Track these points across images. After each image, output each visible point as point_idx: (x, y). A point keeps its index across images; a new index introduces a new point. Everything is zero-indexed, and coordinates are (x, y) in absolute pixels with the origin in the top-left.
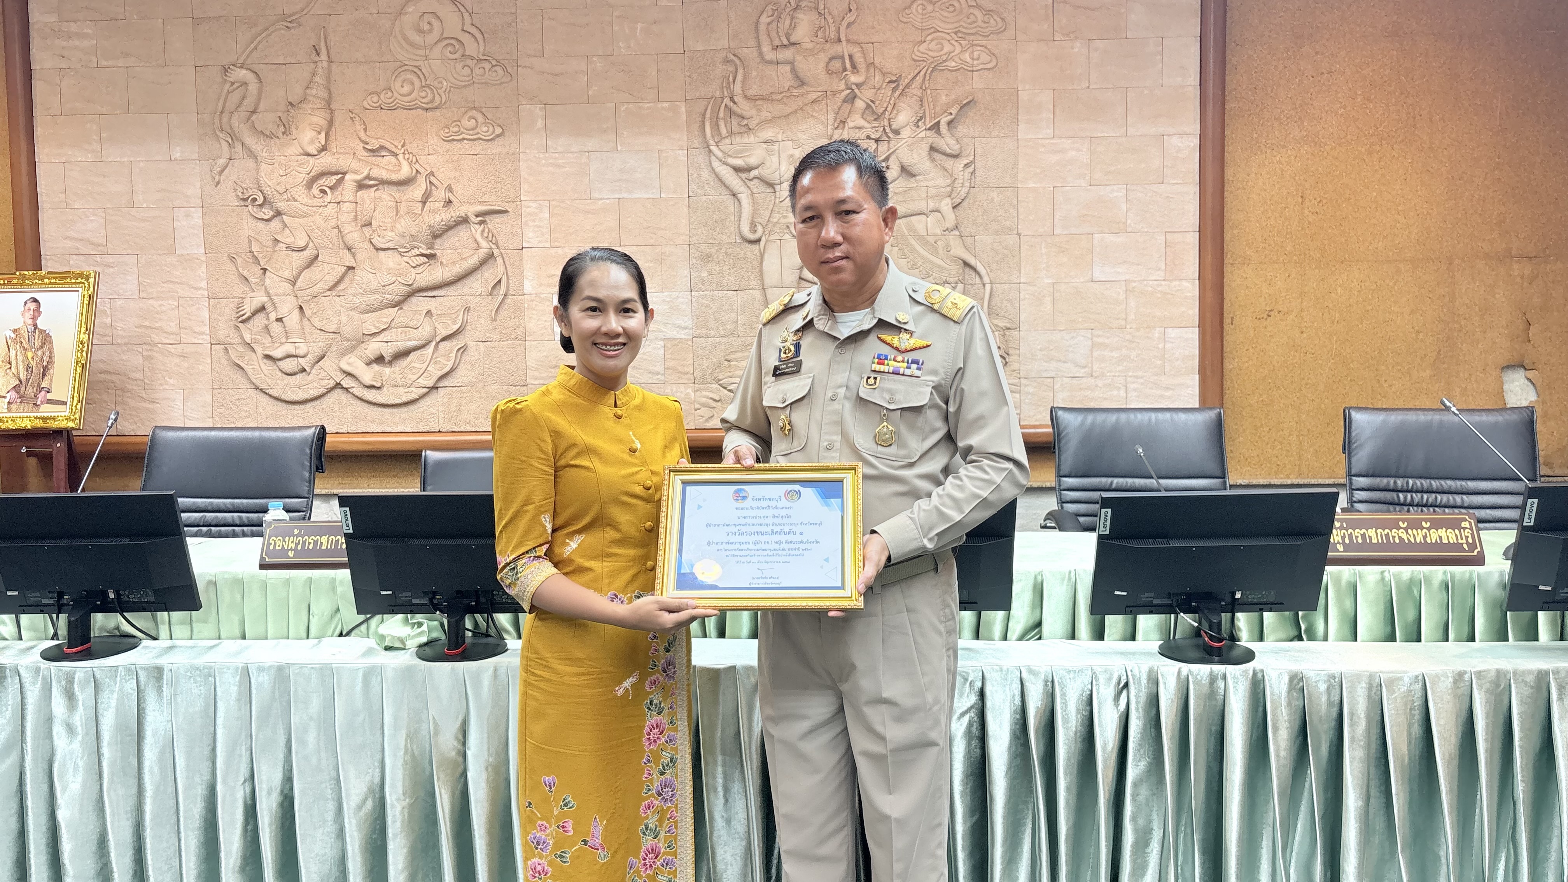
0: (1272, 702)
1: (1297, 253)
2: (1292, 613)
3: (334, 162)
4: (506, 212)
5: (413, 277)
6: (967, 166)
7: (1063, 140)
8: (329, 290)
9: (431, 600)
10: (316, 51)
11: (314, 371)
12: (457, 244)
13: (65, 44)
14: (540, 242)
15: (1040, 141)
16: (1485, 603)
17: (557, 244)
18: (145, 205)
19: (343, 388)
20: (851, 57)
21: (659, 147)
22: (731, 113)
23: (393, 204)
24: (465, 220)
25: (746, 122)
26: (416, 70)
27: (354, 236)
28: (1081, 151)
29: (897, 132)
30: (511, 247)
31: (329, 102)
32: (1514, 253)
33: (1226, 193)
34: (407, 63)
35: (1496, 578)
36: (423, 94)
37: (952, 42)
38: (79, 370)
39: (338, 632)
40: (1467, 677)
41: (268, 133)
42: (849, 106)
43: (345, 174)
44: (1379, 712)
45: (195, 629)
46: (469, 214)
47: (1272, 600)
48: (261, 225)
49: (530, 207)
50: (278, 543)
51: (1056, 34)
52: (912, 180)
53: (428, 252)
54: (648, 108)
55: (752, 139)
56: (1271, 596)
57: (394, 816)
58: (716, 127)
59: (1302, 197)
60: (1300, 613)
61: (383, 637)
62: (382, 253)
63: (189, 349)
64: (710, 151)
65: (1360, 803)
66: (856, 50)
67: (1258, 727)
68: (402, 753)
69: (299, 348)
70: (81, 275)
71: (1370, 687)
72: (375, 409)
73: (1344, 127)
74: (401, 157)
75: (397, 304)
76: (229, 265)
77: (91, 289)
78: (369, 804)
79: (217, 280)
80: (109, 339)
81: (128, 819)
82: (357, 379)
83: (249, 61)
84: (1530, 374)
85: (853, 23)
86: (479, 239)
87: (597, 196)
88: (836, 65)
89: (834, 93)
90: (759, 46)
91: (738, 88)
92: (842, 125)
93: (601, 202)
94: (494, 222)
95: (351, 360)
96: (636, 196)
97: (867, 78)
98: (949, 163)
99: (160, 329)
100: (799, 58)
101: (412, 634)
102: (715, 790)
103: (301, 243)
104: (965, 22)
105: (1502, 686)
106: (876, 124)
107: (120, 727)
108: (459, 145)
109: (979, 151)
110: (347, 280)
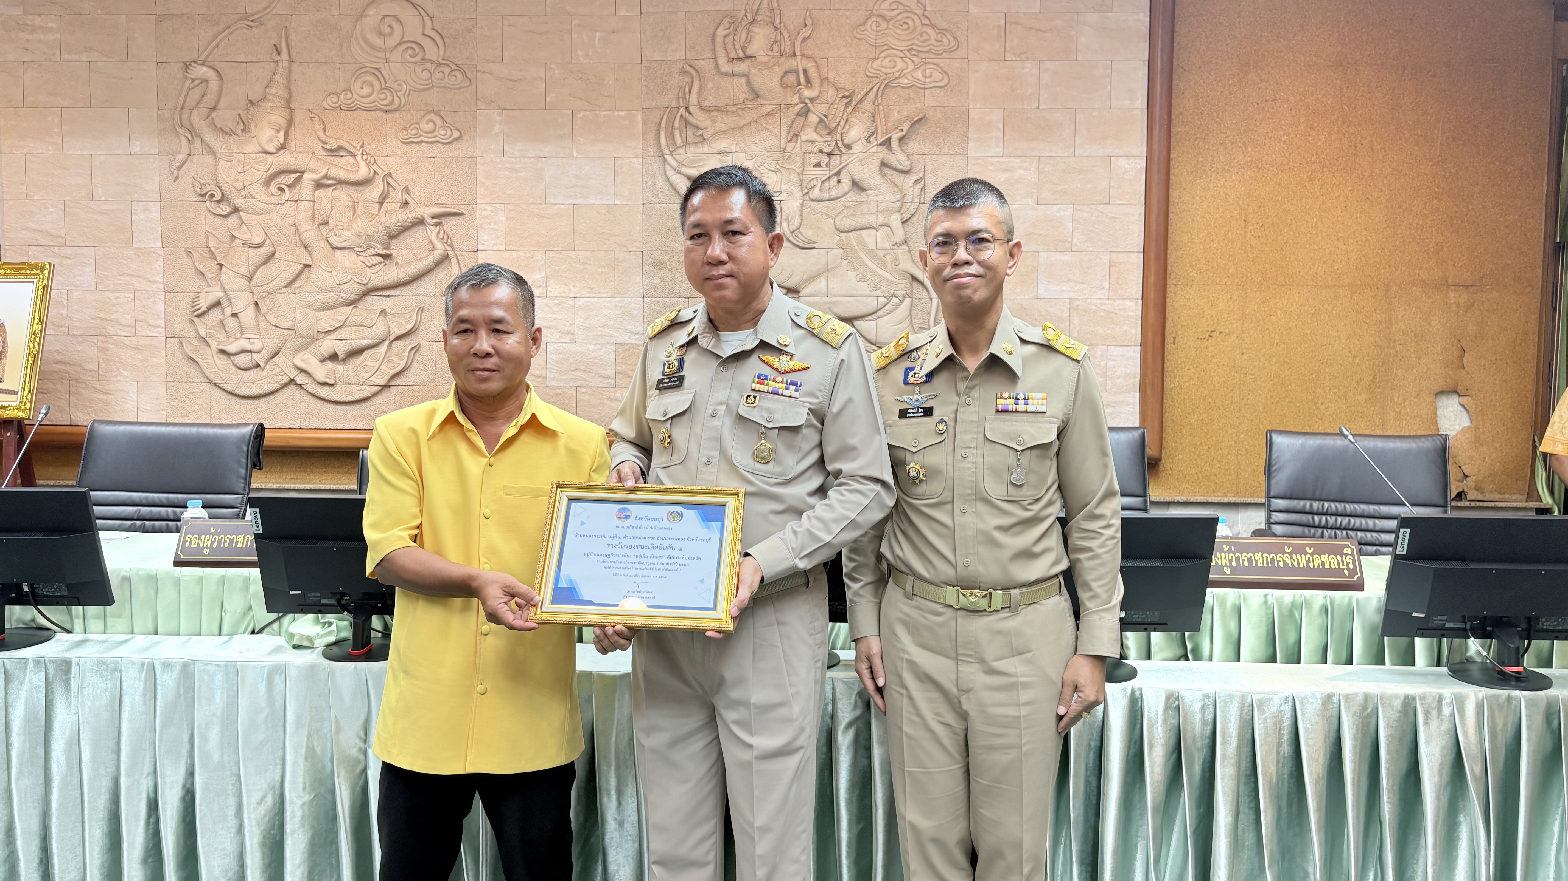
0: (1149, 719)
1: (1240, 276)
2: (1179, 634)
3: (293, 160)
4: (461, 214)
5: (368, 276)
6: (917, 182)
7: (1012, 159)
8: (285, 287)
9: (339, 601)
10: (277, 50)
11: (268, 366)
12: (413, 245)
13: (28, 37)
14: (494, 245)
15: (989, 159)
16: (1363, 628)
17: (511, 247)
18: (103, 198)
19: (296, 384)
20: (805, 71)
21: (614, 155)
22: (687, 123)
23: (350, 204)
24: (421, 222)
25: (701, 132)
26: (376, 72)
27: (310, 234)
28: (1029, 169)
29: (849, 147)
30: (466, 249)
31: (288, 101)
32: (1450, 281)
33: (1171, 216)
34: (367, 65)
35: (1374, 604)
36: (382, 96)
37: (905, 59)
38: (31, 361)
39: (250, 629)
40: (1335, 699)
41: (227, 130)
42: (803, 119)
43: (303, 172)
44: (1250, 731)
45: (109, 624)
46: (425, 216)
47: (1156, 620)
48: (218, 220)
49: (485, 210)
50: (194, 541)
51: (1007, 54)
52: (863, 194)
53: (384, 252)
54: (605, 116)
55: (706, 149)
56: (1156, 617)
57: (293, 812)
58: (671, 136)
59: (1245, 221)
60: (1187, 634)
61: (292, 636)
62: (338, 252)
63: (143, 342)
64: (665, 160)
65: (1230, 819)
66: (810, 65)
67: (1135, 743)
68: (303, 751)
69: (253, 343)
70: (36, 266)
71: (1242, 708)
72: (328, 405)
73: (1287, 155)
74: (359, 157)
75: (353, 303)
76: (186, 260)
77: (46, 281)
78: (270, 800)
79: (173, 274)
80: (66, 330)
81: (34, 808)
82: (311, 376)
83: (209, 59)
84: (1464, 400)
85: (808, 37)
86: (434, 240)
87: (552, 201)
88: (791, 79)
89: (789, 106)
90: (715, 59)
91: (693, 99)
92: (795, 138)
93: (556, 207)
94: (450, 224)
95: (305, 357)
96: (591, 202)
97: (820, 92)
98: (899, 179)
99: (116, 321)
100: (753, 71)
101: (321, 634)
102: (609, 794)
103: (258, 240)
104: (918, 40)
105: (1369, 711)
106: (828, 138)
107: (29, 719)
108: (417, 147)
109: (929, 167)
110: (303, 277)
